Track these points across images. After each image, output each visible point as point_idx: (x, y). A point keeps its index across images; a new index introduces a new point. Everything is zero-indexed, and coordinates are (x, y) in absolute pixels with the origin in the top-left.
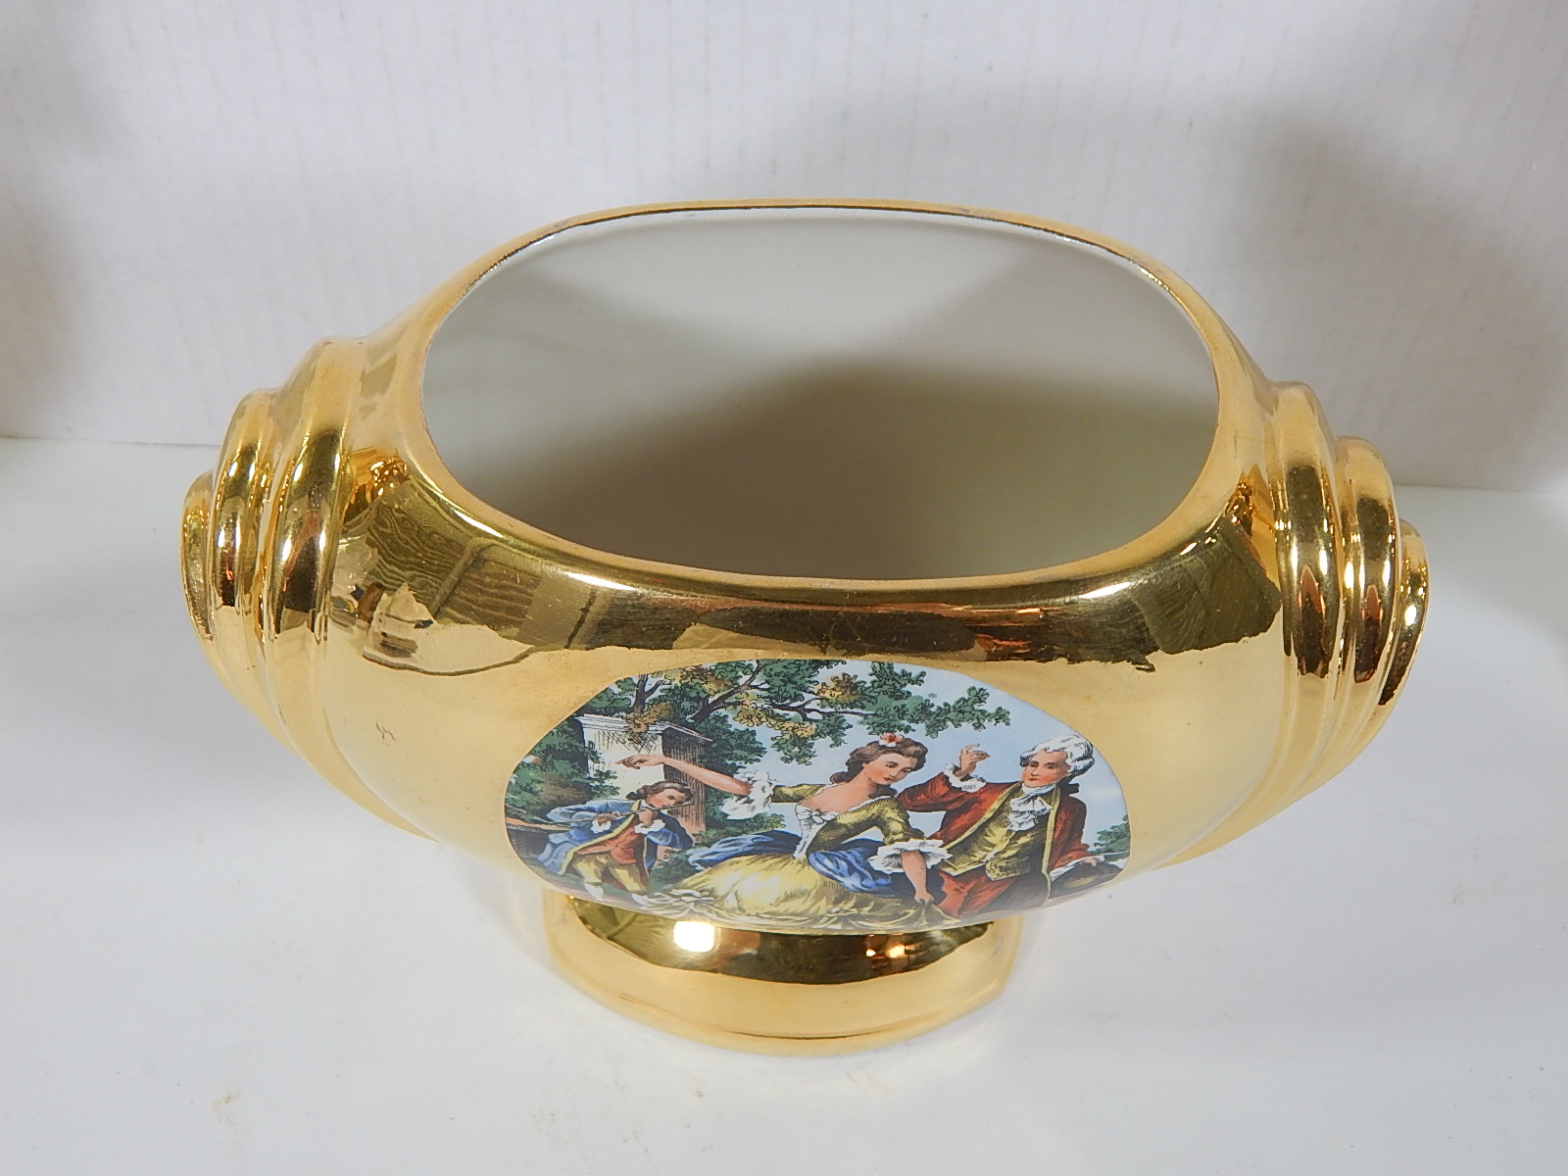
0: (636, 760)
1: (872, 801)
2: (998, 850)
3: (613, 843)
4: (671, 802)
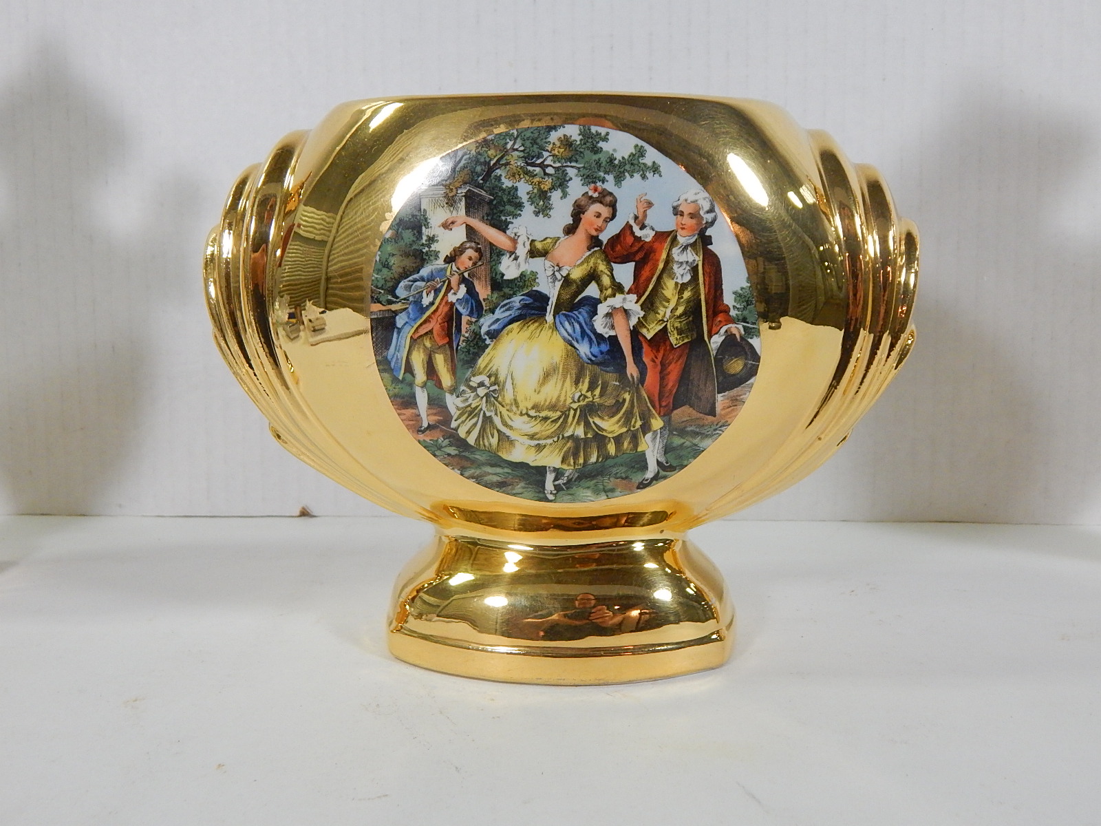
0: (450, 222)
1: (590, 253)
2: (672, 304)
3: (435, 317)
4: (470, 264)
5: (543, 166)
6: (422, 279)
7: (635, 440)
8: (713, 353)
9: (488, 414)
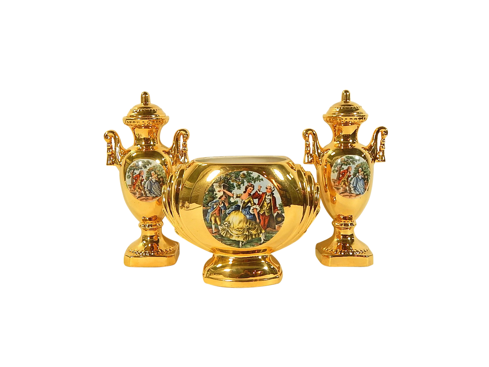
0: (220, 191)
1: (249, 197)
2: (266, 207)
3: (216, 210)
4: (224, 199)
5: (239, 179)
6: (214, 202)
7: (259, 235)
8: (275, 217)
9: (228, 230)
